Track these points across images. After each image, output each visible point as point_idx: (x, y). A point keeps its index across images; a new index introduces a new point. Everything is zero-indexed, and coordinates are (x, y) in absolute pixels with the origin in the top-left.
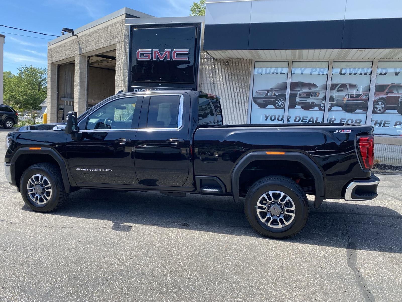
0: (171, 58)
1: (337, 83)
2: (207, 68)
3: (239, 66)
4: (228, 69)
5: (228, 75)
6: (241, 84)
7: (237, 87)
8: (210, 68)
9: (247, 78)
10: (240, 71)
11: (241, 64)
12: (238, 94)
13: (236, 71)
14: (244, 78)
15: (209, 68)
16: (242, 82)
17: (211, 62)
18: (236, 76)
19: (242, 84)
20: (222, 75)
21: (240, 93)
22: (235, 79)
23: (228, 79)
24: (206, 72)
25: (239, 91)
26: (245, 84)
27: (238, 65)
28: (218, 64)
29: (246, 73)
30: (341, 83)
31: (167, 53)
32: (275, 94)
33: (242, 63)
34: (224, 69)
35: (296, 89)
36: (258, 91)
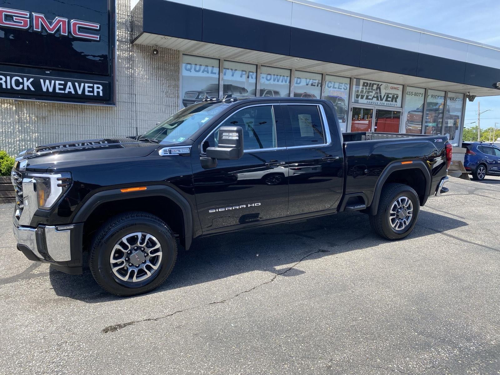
0: (69, 32)
1: (264, 89)
2: (120, 54)
3: (165, 58)
4: (150, 60)
5: (151, 68)
6: (169, 82)
7: (165, 86)
8: (126, 55)
9: (177, 74)
10: (167, 65)
11: (167, 56)
12: (167, 94)
13: (162, 64)
14: (173, 74)
15: (124, 55)
16: (170, 79)
17: (126, 46)
18: (162, 70)
19: (171, 82)
20: (143, 67)
21: (169, 92)
22: (161, 74)
23: (152, 74)
24: (120, 60)
25: (167, 90)
26: (175, 82)
27: (164, 56)
28: (137, 51)
29: (175, 68)
30: (268, 89)
31: (61, 23)
32: (207, 96)
33: (170, 54)
34: (145, 58)
35: (228, 93)
36: (188, 92)
